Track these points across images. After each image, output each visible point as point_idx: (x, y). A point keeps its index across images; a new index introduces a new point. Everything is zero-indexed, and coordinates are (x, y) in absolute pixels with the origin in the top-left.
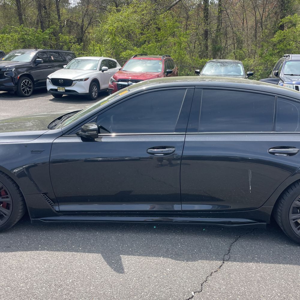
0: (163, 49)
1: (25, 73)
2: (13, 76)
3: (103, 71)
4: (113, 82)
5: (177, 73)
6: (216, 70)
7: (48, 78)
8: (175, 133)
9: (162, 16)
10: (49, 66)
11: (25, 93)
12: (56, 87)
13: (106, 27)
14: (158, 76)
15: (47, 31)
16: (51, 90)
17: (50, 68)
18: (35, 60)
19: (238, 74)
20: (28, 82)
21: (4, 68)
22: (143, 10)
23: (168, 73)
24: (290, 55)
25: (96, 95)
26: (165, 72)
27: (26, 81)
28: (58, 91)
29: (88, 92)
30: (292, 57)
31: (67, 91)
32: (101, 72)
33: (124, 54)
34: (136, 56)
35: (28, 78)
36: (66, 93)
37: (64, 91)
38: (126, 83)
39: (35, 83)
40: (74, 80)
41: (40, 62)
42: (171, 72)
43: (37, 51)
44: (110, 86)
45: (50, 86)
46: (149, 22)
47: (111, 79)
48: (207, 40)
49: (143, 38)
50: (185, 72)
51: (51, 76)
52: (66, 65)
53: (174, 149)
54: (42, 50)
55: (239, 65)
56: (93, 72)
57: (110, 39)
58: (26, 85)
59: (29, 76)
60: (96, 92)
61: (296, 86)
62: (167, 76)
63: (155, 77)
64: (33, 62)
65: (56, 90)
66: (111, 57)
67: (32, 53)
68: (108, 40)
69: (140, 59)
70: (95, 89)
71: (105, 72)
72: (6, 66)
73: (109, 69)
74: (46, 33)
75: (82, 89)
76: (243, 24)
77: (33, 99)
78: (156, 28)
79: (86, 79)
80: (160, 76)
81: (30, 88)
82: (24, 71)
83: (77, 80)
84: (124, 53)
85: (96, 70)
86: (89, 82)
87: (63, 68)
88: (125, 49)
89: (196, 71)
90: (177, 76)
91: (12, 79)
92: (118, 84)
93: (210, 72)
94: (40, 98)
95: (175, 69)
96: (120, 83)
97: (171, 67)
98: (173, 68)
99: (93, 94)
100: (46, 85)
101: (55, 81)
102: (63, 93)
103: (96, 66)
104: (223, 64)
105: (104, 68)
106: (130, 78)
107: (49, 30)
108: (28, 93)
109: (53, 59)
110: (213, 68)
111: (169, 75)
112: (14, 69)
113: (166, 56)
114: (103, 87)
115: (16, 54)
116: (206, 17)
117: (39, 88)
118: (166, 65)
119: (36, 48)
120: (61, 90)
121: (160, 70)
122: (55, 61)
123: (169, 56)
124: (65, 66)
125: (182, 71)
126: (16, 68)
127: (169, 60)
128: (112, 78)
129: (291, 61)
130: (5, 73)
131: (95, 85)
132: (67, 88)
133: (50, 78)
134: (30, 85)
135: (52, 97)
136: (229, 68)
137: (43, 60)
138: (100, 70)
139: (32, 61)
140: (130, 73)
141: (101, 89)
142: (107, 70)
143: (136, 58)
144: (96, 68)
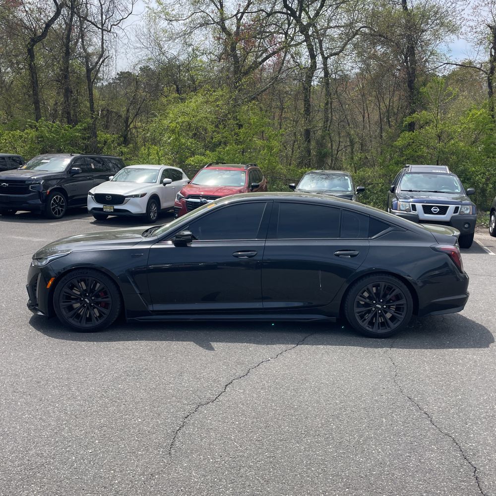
0: (247, 154)
1: (56, 186)
2: (41, 191)
3: (165, 184)
4: (180, 198)
5: (266, 187)
6: (317, 183)
7: (90, 193)
8: (256, 239)
9: (246, 108)
10: (88, 176)
11: (56, 213)
12: (101, 206)
13: (166, 122)
14: (240, 192)
15: (78, 127)
16: (94, 209)
17: (90, 179)
18: (71, 169)
19: (344, 190)
20: (60, 198)
21: (29, 179)
22: (217, 100)
23: (254, 187)
24: (410, 166)
25: (155, 216)
26: (249, 187)
27: (57, 198)
28: (104, 210)
29: (144, 212)
30: (412, 169)
31: (116, 210)
32: (162, 185)
33: (191, 161)
34: (210, 165)
35: (61, 194)
36: (116, 213)
37: (112, 211)
38: (198, 200)
39: (69, 201)
40: (127, 197)
41: (77, 172)
42: (257, 186)
43: (73, 157)
44: (177, 204)
45: (92, 205)
46: (226, 115)
47: (178, 195)
48: (309, 141)
49: (218, 137)
50: (277, 187)
51: (94, 191)
52: (113, 175)
53: (256, 253)
54: (78, 155)
55: (346, 178)
56: (152, 186)
57: (171, 139)
58: (57, 203)
59: (61, 190)
60: (155, 213)
61: (412, 205)
62: (252, 191)
63: (236, 193)
64: (67, 172)
65: (101, 209)
66: (173, 165)
67: (66, 159)
68: (169, 141)
69: (215, 169)
70: (154, 208)
71: (167, 185)
72: (32, 178)
73: (173, 181)
74: (76, 129)
75: (136, 208)
76: (364, 118)
77: (67, 222)
78: (237, 124)
79: (143, 195)
80: (242, 191)
81: (61, 206)
82: (55, 184)
83: (131, 196)
84: (192, 159)
85: (156, 182)
86: (146, 198)
87: (108, 180)
88: (193, 154)
89: (291, 184)
90: (266, 191)
91: (40, 195)
92: (187, 201)
93: (309, 186)
94: (77, 220)
95: (263, 182)
96: (190, 200)
97: (257, 180)
98: (260, 180)
99: (152, 214)
100: (87, 203)
101: (100, 198)
102: (111, 213)
103: (155, 177)
104: (328, 177)
105: (166, 180)
106: (202, 193)
107: (81, 126)
108: (59, 214)
109: (93, 167)
110: (314, 181)
111: (255, 190)
112: (43, 181)
113: (251, 165)
114: (164, 205)
115: (43, 161)
116: (308, 111)
117: (73, 206)
118: (251, 177)
119: (71, 153)
120: (108, 209)
121: (242, 184)
122: (96, 170)
123: (255, 165)
124: (111, 177)
125: (274, 185)
126: (45, 180)
127: (255, 170)
128: (179, 193)
129: (411, 173)
130: (30, 186)
131: (154, 202)
132: (116, 207)
133: (93, 193)
134: (63, 203)
135: (93, 219)
136: (336, 181)
137: (81, 168)
138: (161, 182)
139: (66, 170)
140: (203, 187)
141: (161, 208)
142: (170, 183)
143: (211, 167)
144: (155, 180)
